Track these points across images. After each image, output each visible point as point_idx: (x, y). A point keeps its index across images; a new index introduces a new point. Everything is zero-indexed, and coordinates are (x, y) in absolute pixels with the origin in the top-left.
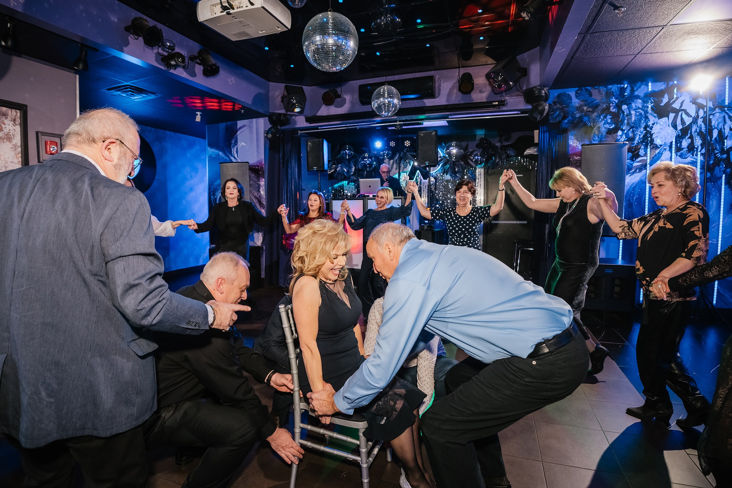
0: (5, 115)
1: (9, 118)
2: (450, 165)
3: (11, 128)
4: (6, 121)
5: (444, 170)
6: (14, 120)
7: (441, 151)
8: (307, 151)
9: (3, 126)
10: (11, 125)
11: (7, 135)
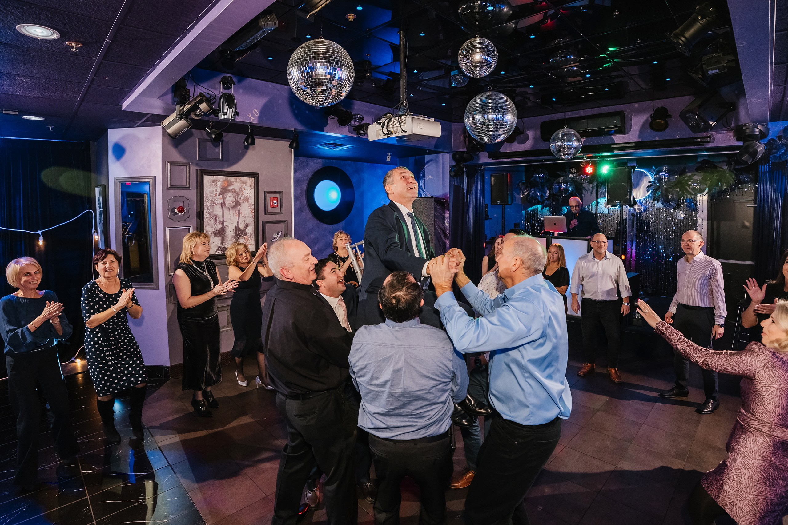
0: (245, 183)
1: (248, 184)
2: (662, 192)
3: (249, 192)
4: (246, 188)
5: (654, 197)
6: (251, 186)
7: (651, 174)
8: (491, 184)
9: (244, 191)
10: (249, 189)
11: (246, 197)
